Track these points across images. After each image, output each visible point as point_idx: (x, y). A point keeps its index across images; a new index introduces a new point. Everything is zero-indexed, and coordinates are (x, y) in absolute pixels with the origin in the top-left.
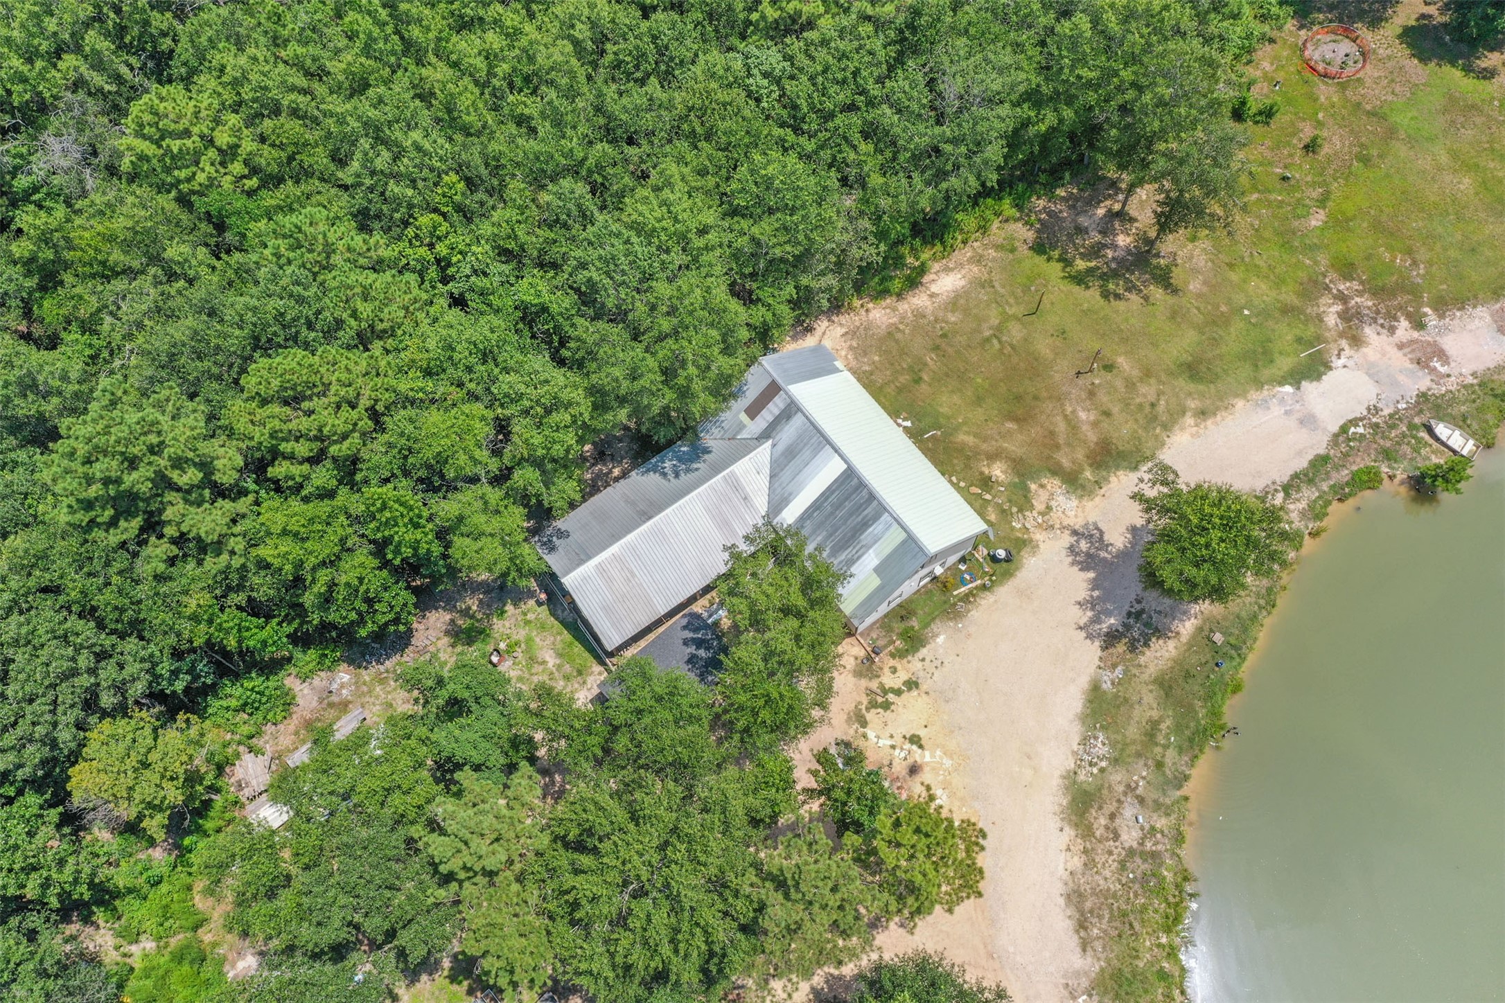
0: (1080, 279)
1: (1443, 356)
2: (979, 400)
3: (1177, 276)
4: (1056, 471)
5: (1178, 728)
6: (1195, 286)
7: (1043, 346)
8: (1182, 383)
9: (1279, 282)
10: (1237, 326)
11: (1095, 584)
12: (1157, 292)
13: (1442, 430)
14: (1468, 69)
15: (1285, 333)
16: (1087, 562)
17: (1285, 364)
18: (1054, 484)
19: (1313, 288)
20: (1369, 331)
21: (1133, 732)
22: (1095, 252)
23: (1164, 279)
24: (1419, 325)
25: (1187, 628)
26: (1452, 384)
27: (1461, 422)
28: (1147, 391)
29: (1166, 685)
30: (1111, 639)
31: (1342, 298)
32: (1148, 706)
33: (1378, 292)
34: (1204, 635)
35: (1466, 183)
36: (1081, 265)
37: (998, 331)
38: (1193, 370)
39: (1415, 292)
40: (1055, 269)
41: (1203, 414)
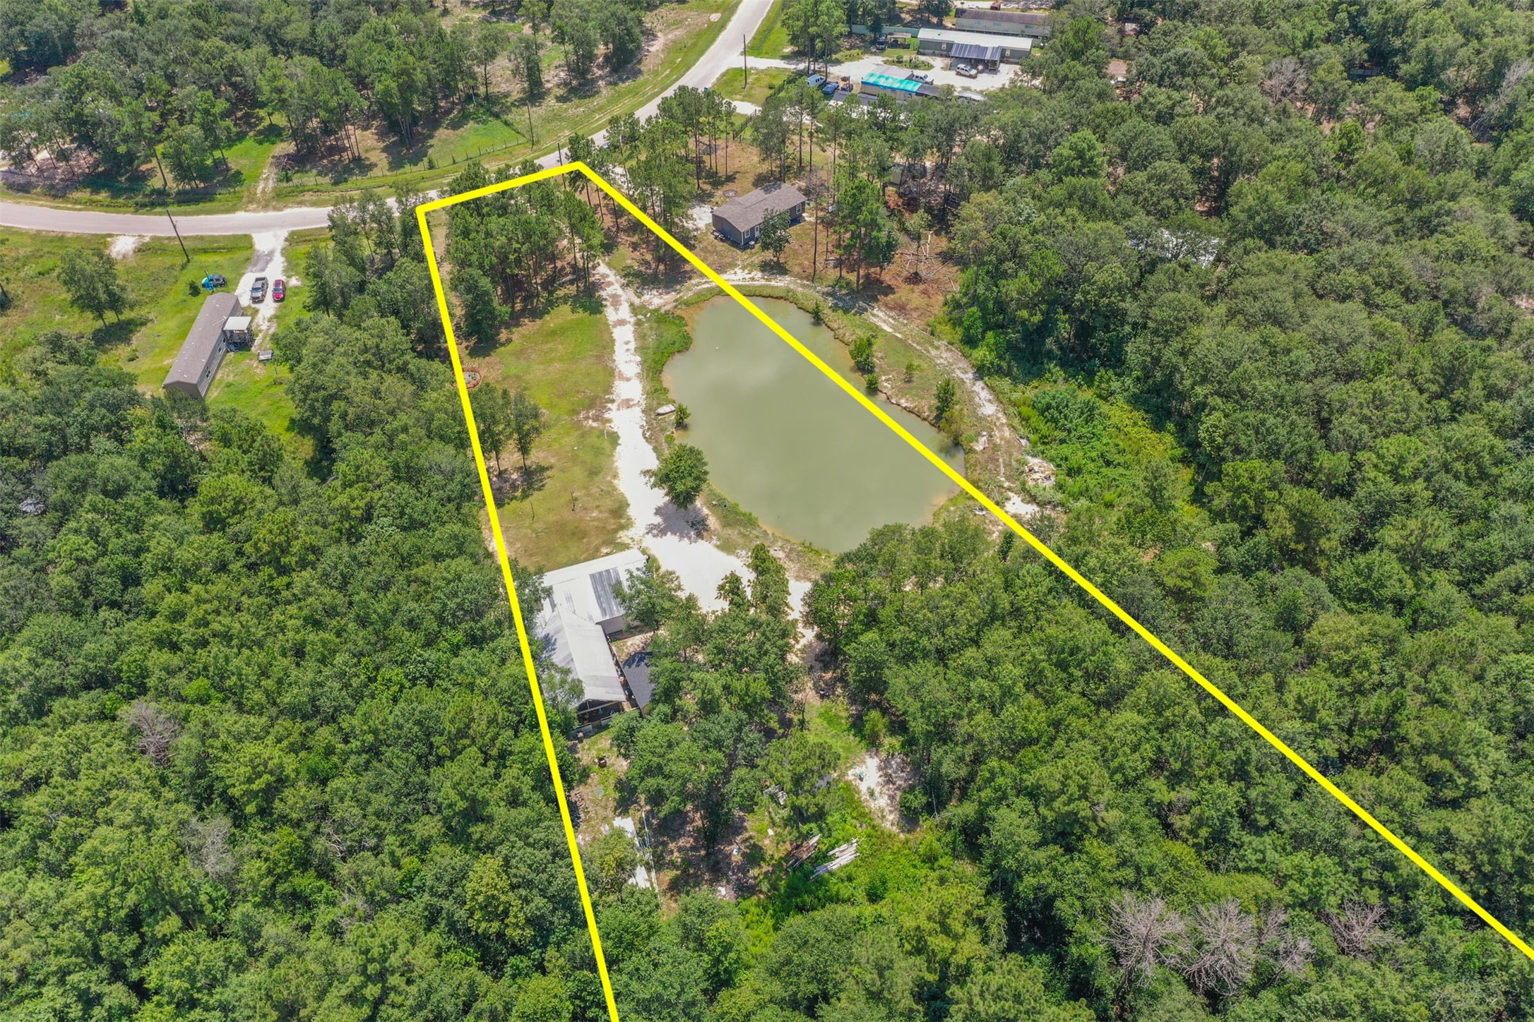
0: (525, 496)
1: (628, 401)
2: (567, 548)
3: (544, 464)
4: (616, 531)
5: (745, 526)
6: (553, 461)
7: (552, 518)
8: (597, 479)
9: (568, 434)
10: (581, 453)
11: (674, 533)
12: (548, 473)
13: (661, 410)
14: (503, 345)
15: (592, 439)
16: (663, 532)
17: (606, 445)
18: (621, 534)
19: (578, 425)
20: (606, 416)
21: (741, 541)
22: (514, 487)
23: (542, 469)
24: (613, 401)
25: (705, 511)
26: (643, 403)
27: (660, 405)
28: (594, 490)
29: (726, 524)
30: (699, 535)
31: (587, 418)
32: (733, 533)
33: (590, 407)
34: (712, 507)
35: (557, 365)
36: (518, 494)
37: (534, 531)
38: (593, 472)
39: (596, 397)
40: (514, 503)
41: (615, 476)
